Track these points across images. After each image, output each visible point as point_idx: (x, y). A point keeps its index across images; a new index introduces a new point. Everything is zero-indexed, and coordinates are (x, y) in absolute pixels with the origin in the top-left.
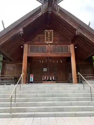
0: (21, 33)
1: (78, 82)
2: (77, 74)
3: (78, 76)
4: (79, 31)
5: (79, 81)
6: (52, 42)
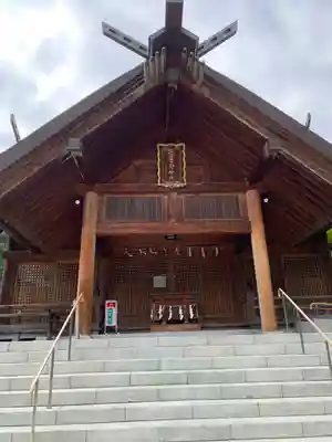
0: (73, 154)
1: (281, 326)
2: (275, 294)
3: (277, 302)
4: (273, 146)
5: (285, 320)
6: (182, 185)
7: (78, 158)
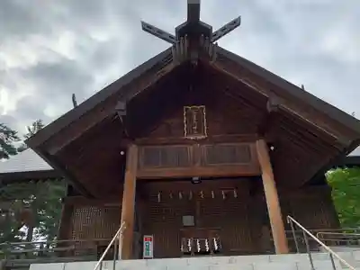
0: (120, 114)
4: (274, 103)
6: (203, 137)
7: (123, 116)
